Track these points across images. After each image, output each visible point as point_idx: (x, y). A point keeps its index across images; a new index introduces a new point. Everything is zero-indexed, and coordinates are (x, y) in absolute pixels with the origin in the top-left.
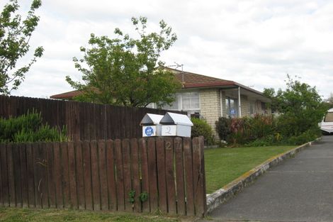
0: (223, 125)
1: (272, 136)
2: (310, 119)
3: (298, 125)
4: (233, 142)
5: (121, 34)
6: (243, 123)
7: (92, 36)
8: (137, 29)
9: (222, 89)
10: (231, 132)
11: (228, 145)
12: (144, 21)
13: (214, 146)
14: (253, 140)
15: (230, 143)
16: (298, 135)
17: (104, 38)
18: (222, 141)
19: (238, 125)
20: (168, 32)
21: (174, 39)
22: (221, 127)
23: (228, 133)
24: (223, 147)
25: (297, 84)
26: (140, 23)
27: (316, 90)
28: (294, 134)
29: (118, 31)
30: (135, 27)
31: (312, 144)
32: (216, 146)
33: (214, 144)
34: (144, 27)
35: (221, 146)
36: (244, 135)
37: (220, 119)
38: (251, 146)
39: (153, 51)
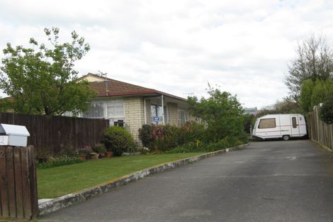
0: (146, 133)
1: (192, 143)
2: (229, 126)
3: (218, 132)
4: (154, 149)
5: (36, 43)
6: (165, 131)
7: (9, 45)
8: (50, 39)
9: (146, 97)
10: (153, 139)
11: (150, 152)
12: (56, 32)
13: (136, 153)
14: (174, 147)
15: (152, 150)
16: (217, 142)
17: (19, 48)
18: (145, 148)
19: (159, 132)
20: (80, 43)
21: (87, 49)
22: (144, 134)
23: (151, 140)
24: (145, 154)
25: (218, 92)
26: (52, 33)
27: (237, 98)
28: (213, 141)
29: (32, 41)
30: (48, 37)
31: (229, 150)
32: (139, 153)
33: (136, 151)
34: (57, 37)
35: (143, 152)
36: (165, 141)
37: (144, 126)
38: (172, 153)
39: (67, 61)
